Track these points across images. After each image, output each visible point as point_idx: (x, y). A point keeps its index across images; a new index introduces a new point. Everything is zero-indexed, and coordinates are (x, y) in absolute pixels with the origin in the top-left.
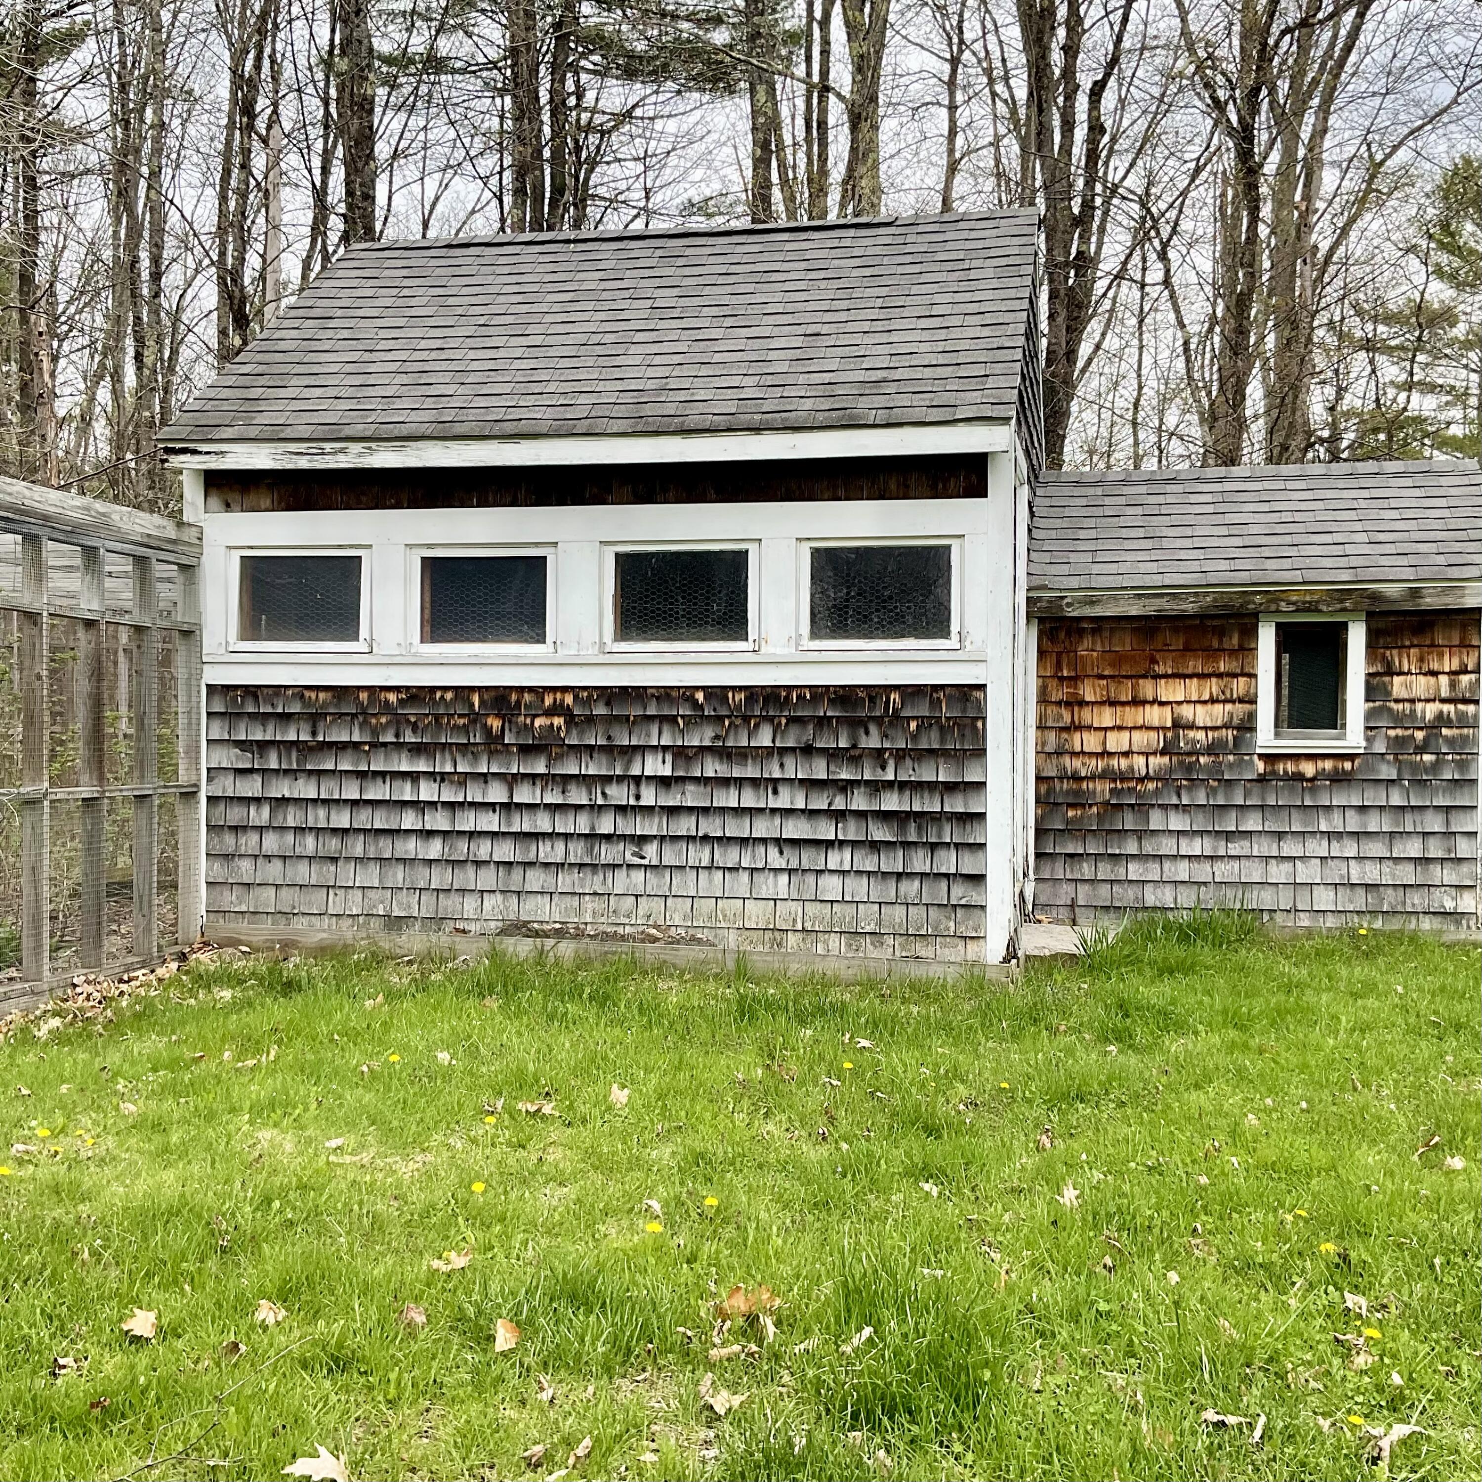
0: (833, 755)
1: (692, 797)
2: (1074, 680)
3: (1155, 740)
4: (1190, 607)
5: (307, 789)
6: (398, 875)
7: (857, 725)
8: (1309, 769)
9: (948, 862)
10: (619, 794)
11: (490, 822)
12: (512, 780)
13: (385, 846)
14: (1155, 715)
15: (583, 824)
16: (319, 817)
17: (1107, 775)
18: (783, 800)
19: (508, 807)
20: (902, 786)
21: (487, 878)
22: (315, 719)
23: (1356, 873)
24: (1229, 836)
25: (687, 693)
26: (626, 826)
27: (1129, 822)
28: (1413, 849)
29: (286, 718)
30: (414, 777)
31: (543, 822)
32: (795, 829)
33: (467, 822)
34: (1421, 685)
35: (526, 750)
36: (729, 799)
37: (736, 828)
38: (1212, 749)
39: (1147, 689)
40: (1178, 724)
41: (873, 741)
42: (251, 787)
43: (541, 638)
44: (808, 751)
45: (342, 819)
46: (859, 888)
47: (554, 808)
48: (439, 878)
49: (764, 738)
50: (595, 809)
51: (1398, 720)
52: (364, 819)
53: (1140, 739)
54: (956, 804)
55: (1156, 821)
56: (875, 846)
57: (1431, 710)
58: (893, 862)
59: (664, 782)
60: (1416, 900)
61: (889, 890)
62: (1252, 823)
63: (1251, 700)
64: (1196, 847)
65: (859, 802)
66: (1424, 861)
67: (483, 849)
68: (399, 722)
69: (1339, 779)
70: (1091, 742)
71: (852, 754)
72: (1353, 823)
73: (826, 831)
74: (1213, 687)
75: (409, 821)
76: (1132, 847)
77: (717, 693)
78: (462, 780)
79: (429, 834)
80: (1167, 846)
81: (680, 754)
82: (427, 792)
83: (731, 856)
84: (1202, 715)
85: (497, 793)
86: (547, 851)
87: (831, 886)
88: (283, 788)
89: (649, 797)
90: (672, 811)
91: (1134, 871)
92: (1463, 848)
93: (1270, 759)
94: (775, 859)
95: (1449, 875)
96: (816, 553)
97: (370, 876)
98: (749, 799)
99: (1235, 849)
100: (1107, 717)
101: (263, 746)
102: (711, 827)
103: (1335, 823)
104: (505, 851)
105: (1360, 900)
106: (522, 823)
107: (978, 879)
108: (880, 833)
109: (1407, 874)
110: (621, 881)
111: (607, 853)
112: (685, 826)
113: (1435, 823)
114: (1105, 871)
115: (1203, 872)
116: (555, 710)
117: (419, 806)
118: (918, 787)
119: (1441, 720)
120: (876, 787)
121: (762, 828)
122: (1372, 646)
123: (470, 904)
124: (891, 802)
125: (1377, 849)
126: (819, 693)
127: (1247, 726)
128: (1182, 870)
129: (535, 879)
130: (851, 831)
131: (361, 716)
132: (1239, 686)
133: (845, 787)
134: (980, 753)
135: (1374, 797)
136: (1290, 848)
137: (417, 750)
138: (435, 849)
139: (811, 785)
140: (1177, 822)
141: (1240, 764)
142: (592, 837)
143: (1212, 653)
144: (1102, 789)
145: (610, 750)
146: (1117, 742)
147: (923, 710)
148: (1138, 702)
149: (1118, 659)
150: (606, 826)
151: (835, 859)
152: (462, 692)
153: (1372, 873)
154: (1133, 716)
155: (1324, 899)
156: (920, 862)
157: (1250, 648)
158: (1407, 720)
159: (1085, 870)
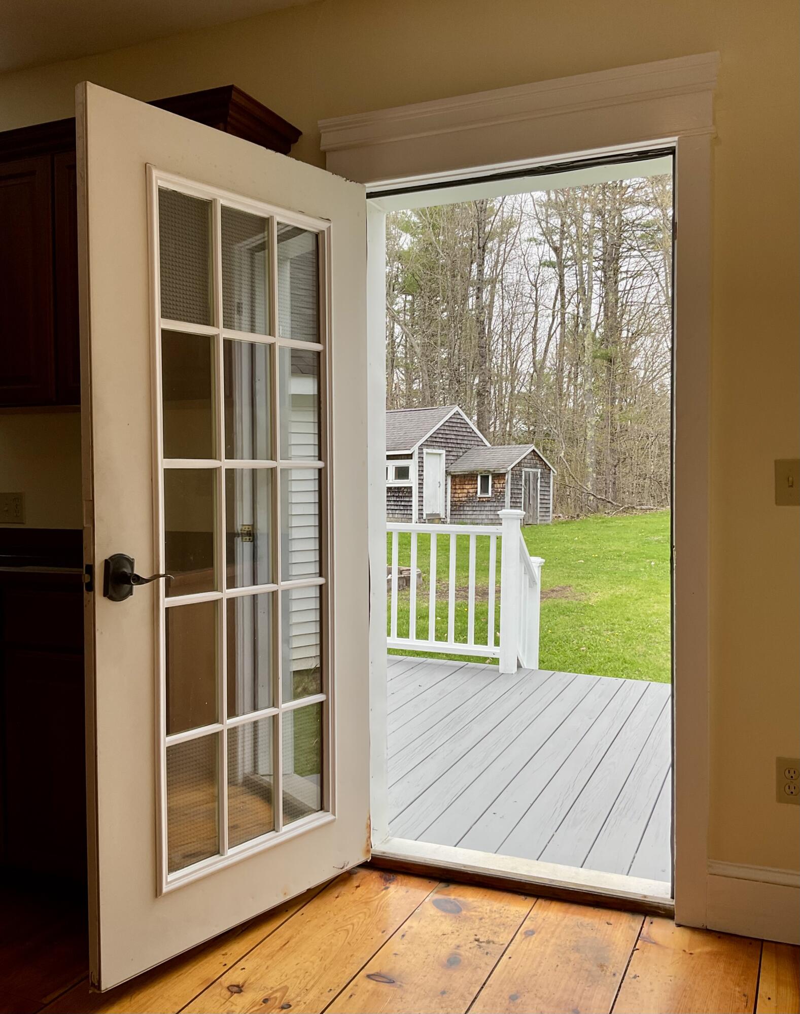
2: (455, 485)
3: (465, 495)
4: (467, 473)
7: (399, 492)
8: (484, 500)
9: (409, 512)
14: (465, 491)
17: (459, 501)
20: (404, 501)
23: (490, 517)
24: (474, 511)
27: (462, 509)
28: (497, 513)
32: (393, 507)
34: (498, 485)
38: (472, 496)
39: (464, 486)
40: (468, 492)
44: (394, 496)
53: (463, 495)
54: (410, 504)
55: (465, 508)
56: (401, 510)
58: (403, 512)
60: (497, 521)
61: (403, 516)
62: (477, 509)
63: (477, 488)
64: (470, 513)
65: (399, 504)
69: (488, 501)
70: (457, 495)
72: (490, 508)
73: (396, 508)
74: (472, 486)
76: (462, 513)
80: (466, 513)
84: (471, 491)
91: (462, 517)
93: (479, 498)
96: (396, 468)
99: (475, 513)
100: (459, 491)
103: (488, 508)
105: (490, 521)
108: (402, 508)
109: (496, 517)
115: (471, 517)
118: (406, 501)
119: (501, 491)
120: (401, 501)
122: (492, 479)
124: (403, 504)
125: (493, 513)
126: (395, 488)
127: (476, 493)
128: (468, 517)
130: (399, 508)
132: (476, 486)
133: (398, 501)
135: (492, 504)
136: (482, 513)
140: (468, 509)
141: (476, 499)
143: (473, 480)
144: (458, 504)
146: (461, 495)
147: (406, 490)
148: (463, 489)
149: (461, 482)
151: (397, 512)
153: (492, 517)
154: (463, 491)
155: (486, 521)
156: (406, 512)
157: (477, 480)
158: (497, 492)
159: (456, 517)
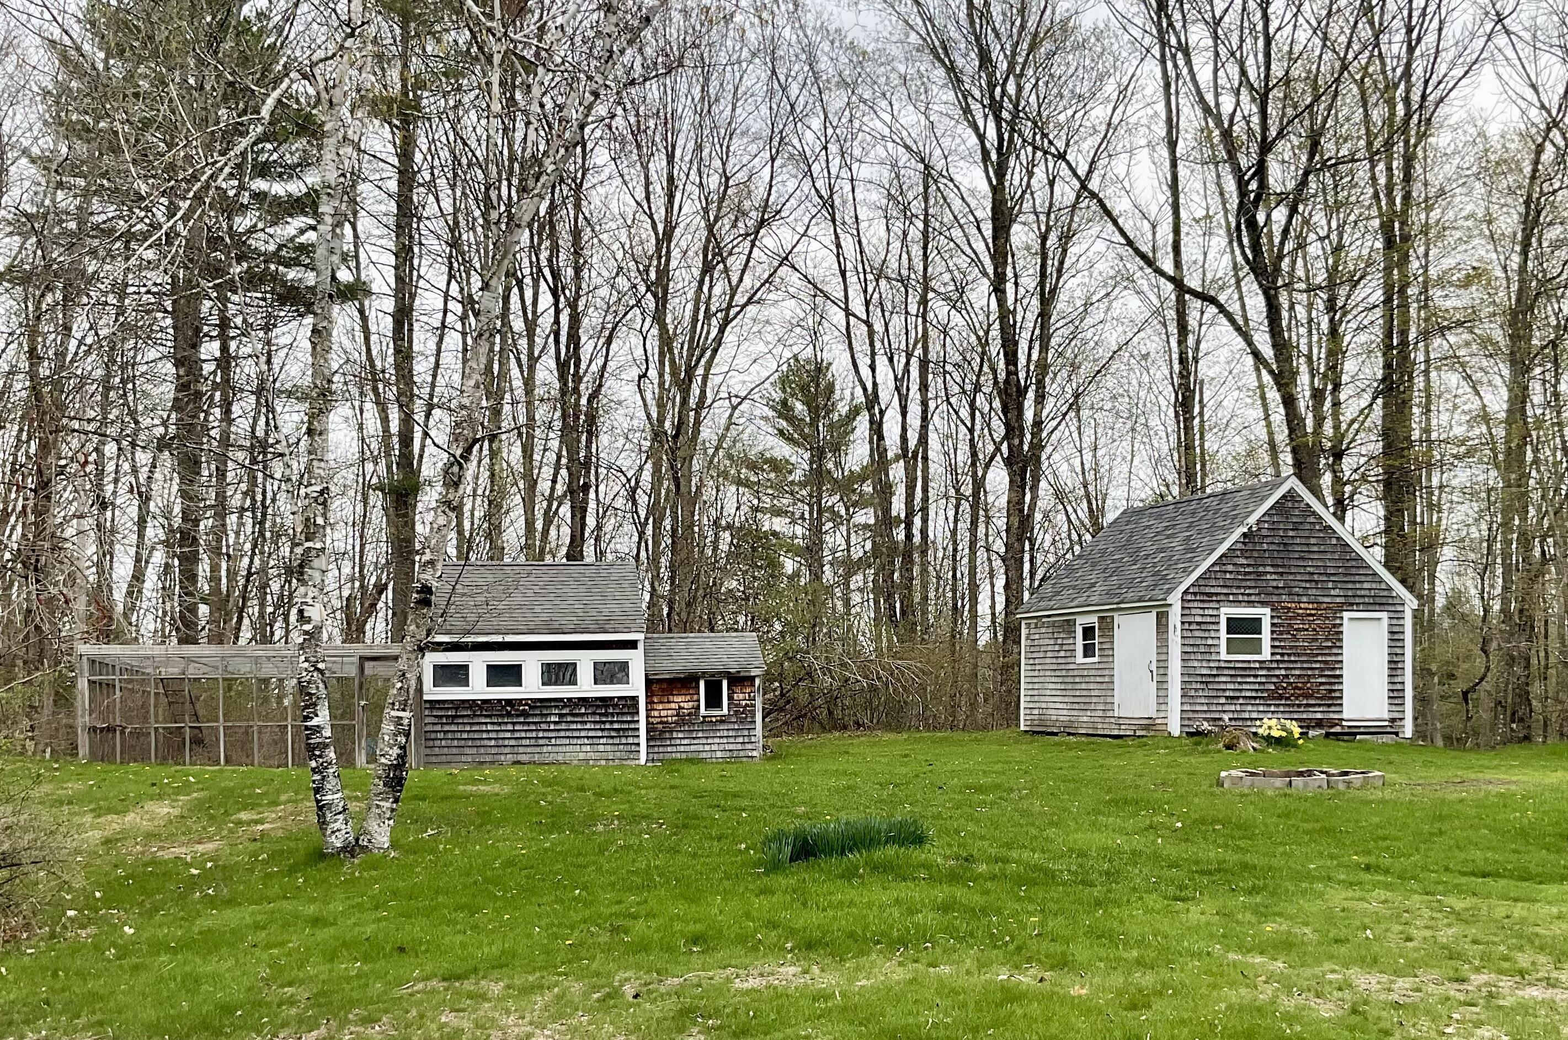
0: (600, 714)
1: (563, 726)
2: (653, 697)
3: (674, 713)
4: (682, 676)
5: (454, 728)
6: (482, 750)
7: (607, 707)
8: (714, 720)
9: (631, 740)
10: (544, 726)
11: (508, 735)
12: (514, 724)
13: (478, 743)
14: (673, 706)
15: (534, 735)
16: (458, 735)
17: (661, 723)
18: (588, 726)
19: (513, 731)
20: (617, 722)
21: (507, 750)
22: (457, 709)
23: (727, 747)
24: (694, 739)
25: (561, 700)
26: (546, 734)
27: (667, 735)
28: (741, 740)
29: (448, 709)
30: (486, 723)
31: (523, 735)
32: (591, 734)
33: (502, 735)
34: (741, 696)
35: (518, 716)
36: (574, 726)
37: (576, 734)
38: (689, 715)
39: (671, 698)
40: (680, 708)
41: (611, 711)
42: (438, 728)
43: (521, 685)
44: (594, 714)
45: (465, 736)
46: (609, 748)
47: (526, 731)
48: (494, 751)
49: (583, 711)
50: (537, 730)
51: (737, 706)
52: (472, 735)
53: (670, 712)
54: (632, 726)
55: (675, 735)
56: (612, 737)
57: (744, 703)
58: (617, 741)
59: (555, 723)
60: (742, 754)
61: (616, 748)
62: (700, 735)
63: (698, 701)
64: (686, 742)
65: (608, 726)
66: (743, 743)
67: (506, 742)
68: (481, 709)
69: (722, 722)
70: (656, 714)
71: (606, 715)
72: (726, 733)
73: (600, 734)
74: (688, 698)
75: (485, 736)
76: (668, 743)
77: (570, 699)
78: (500, 724)
79: (490, 739)
80: (678, 742)
81: (561, 715)
82: (490, 727)
83: (575, 741)
84: (686, 705)
85: (510, 727)
86: (524, 742)
87: (601, 748)
88: (446, 728)
89: (552, 727)
90: (558, 730)
91: (669, 749)
92: (753, 739)
93: (704, 717)
94: (586, 741)
95: (749, 746)
96: (595, 664)
97: (474, 751)
98: (579, 726)
99: (695, 742)
100: (661, 707)
101: (441, 717)
102: (568, 734)
103: (721, 734)
104: (512, 742)
105: (728, 754)
106: (517, 735)
107: (638, 744)
108: (613, 734)
109: (739, 746)
110: (545, 749)
111: (541, 742)
112: (562, 734)
113: (746, 733)
114: (661, 749)
115: (687, 748)
116: (526, 704)
117: (488, 731)
118: (622, 722)
119: (747, 705)
120: (612, 722)
121: (583, 734)
122: (729, 687)
123: (503, 758)
124: (616, 726)
125: (732, 740)
126: (597, 699)
127: (698, 708)
128: (682, 748)
129: (521, 750)
130: (606, 734)
131: (470, 708)
132: (695, 697)
133: (604, 722)
134: (637, 713)
135: (731, 726)
136: (710, 741)
137: (486, 716)
138: (493, 743)
139: (595, 722)
140: (680, 735)
141: (696, 719)
142: (537, 738)
143: (689, 688)
144: (660, 726)
145: (542, 715)
146: (663, 713)
147: (623, 702)
148: (669, 702)
149: (663, 690)
150: (541, 734)
151: (602, 741)
152: (500, 701)
153: (731, 747)
154: (668, 706)
155: (719, 754)
156: (624, 741)
157: (698, 687)
158: (738, 706)
159: (656, 749)
